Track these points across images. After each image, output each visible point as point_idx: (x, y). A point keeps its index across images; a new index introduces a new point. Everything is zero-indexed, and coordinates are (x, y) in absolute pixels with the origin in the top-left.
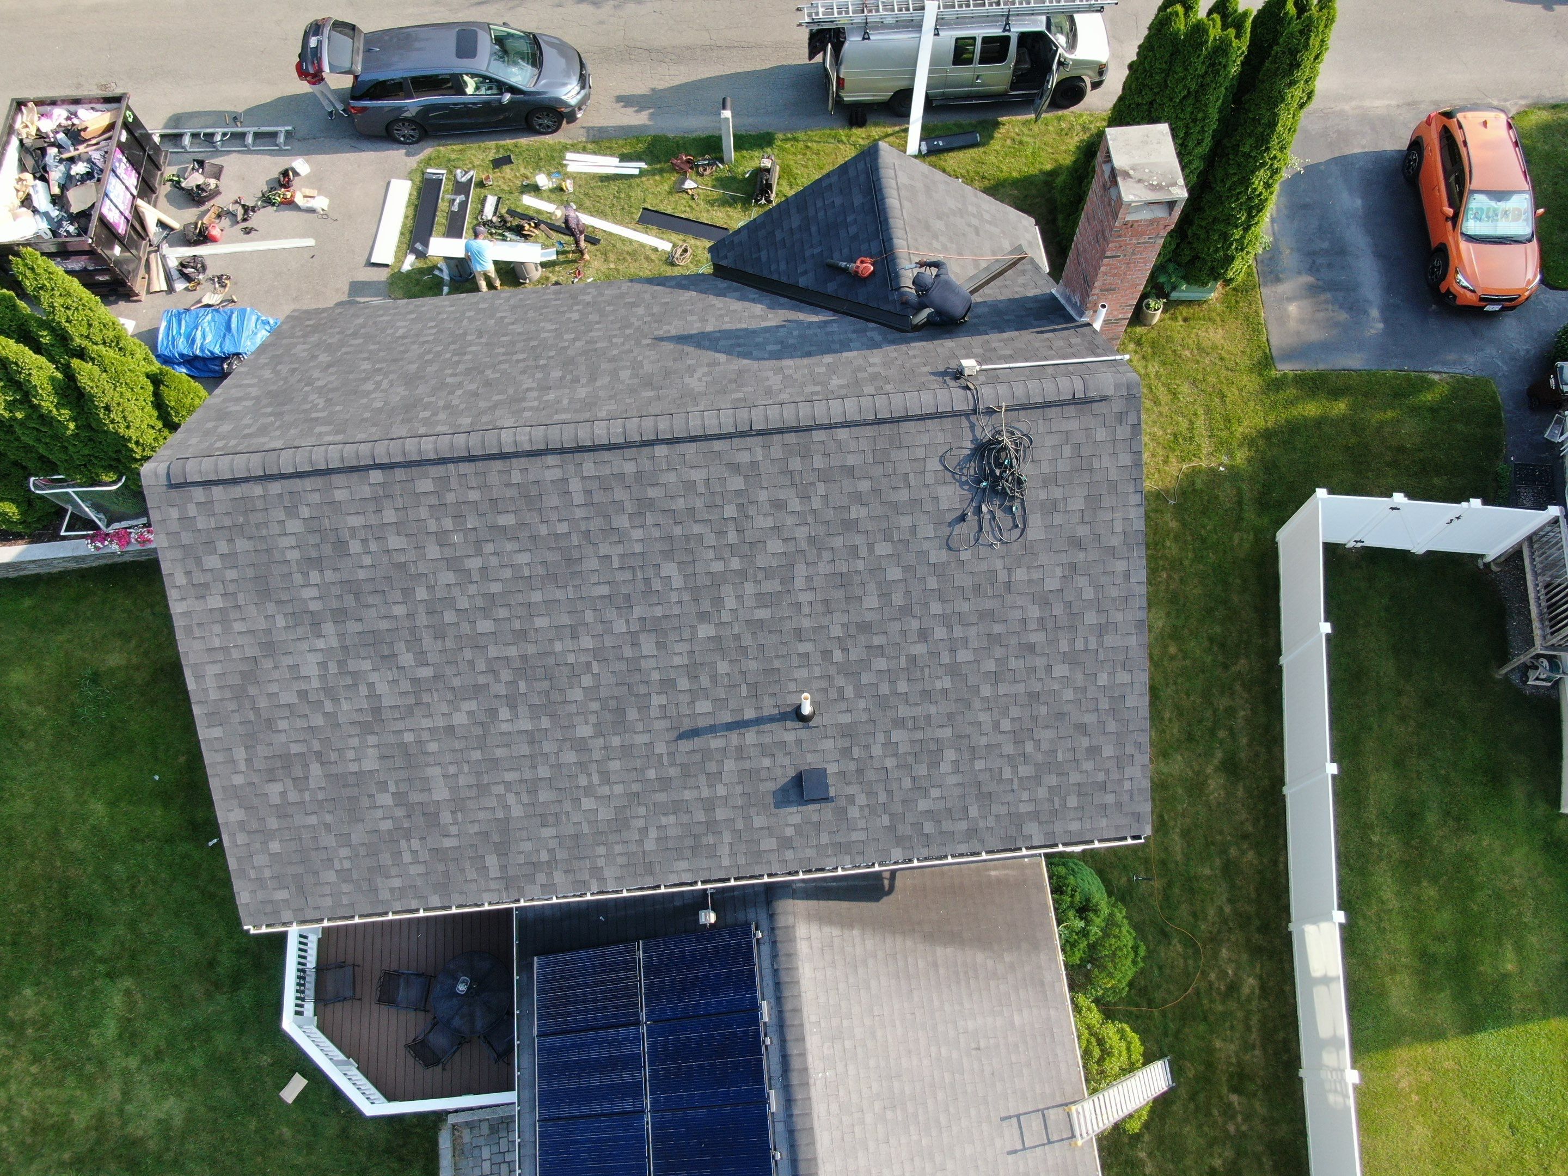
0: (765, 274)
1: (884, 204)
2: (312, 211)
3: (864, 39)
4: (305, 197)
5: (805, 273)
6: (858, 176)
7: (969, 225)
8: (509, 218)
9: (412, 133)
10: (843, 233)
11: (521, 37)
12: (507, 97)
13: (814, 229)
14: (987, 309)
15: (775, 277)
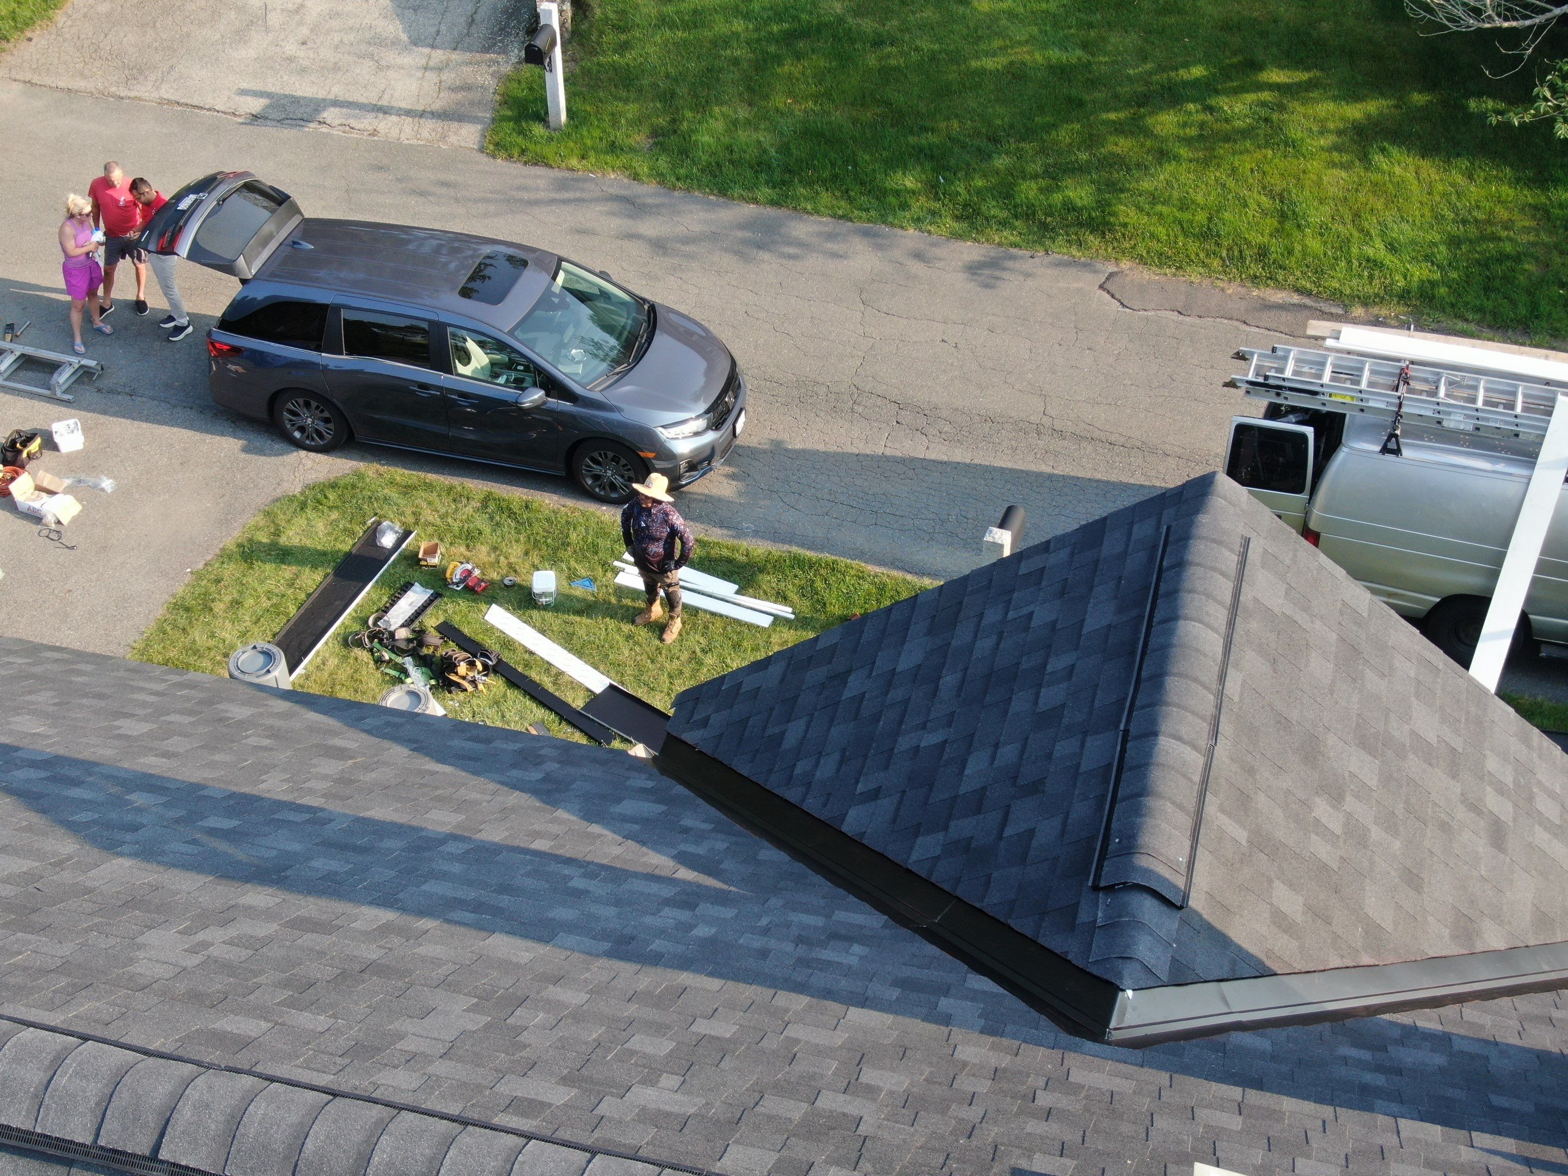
0: (774, 783)
1: (1171, 632)
2: (35, 518)
3: (1385, 450)
4: (39, 488)
5: (875, 794)
6: (1123, 555)
7: (1475, 808)
8: (433, 638)
9: (321, 427)
10: (1020, 703)
11: (623, 303)
12: (534, 397)
13: (949, 680)
14: (1439, 1060)
15: (792, 795)
